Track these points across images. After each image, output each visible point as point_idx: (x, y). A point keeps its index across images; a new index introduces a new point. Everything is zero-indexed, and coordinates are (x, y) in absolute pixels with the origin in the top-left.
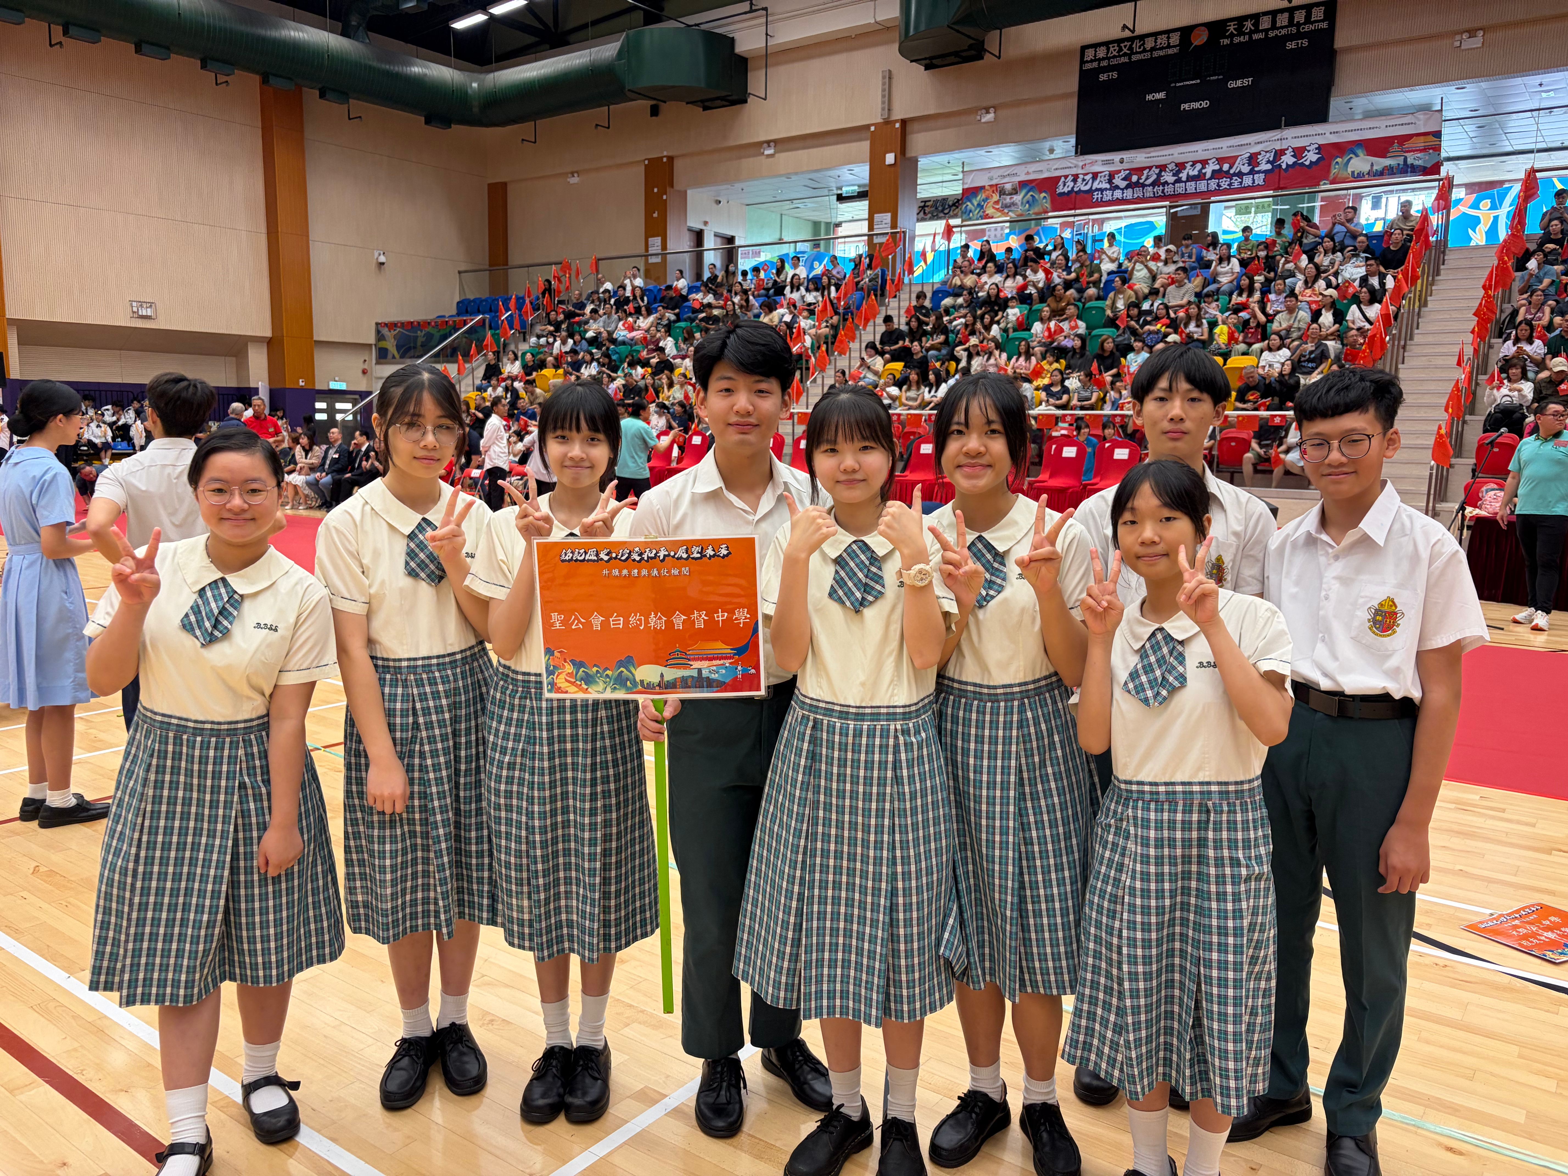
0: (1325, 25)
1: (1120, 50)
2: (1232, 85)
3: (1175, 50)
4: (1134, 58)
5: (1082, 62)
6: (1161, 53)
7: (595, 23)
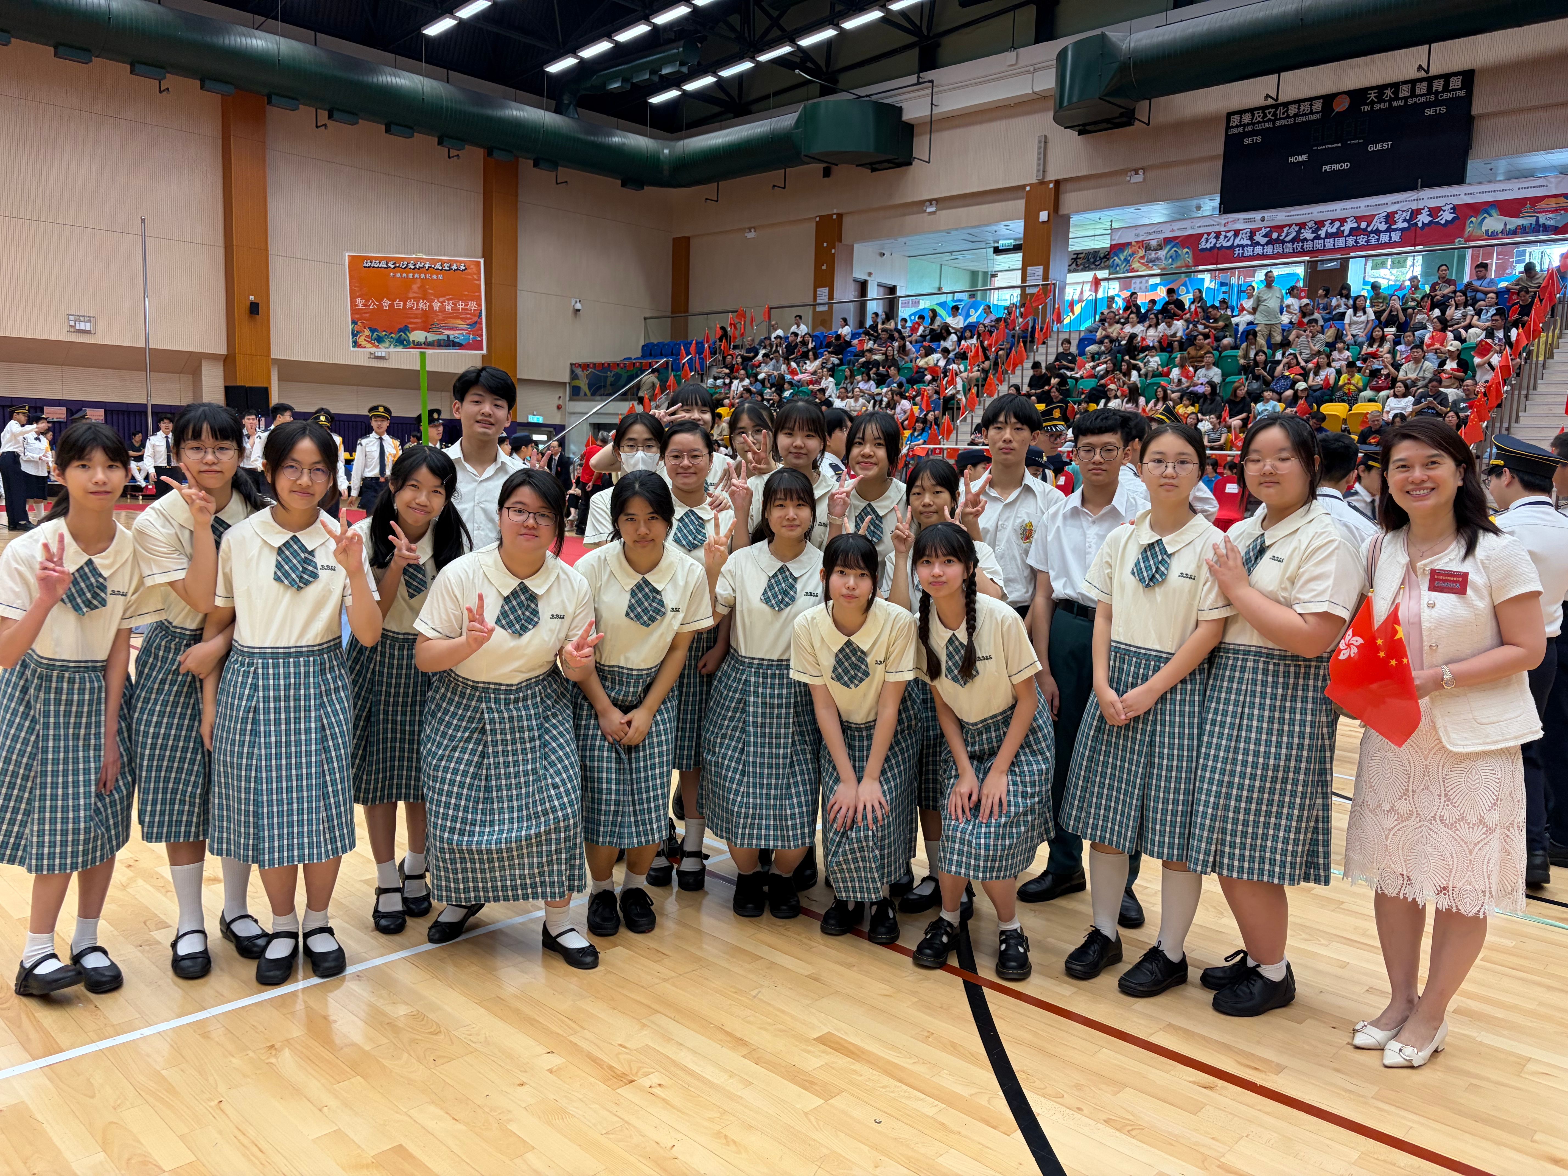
0: (1462, 93)
1: (1265, 116)
2: (1372, 148)
3: (1318, 116)
4: (1278, 123)
5: (1228, 127)
6: (1304, 119)
7: (776, 94)
